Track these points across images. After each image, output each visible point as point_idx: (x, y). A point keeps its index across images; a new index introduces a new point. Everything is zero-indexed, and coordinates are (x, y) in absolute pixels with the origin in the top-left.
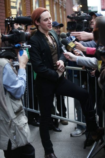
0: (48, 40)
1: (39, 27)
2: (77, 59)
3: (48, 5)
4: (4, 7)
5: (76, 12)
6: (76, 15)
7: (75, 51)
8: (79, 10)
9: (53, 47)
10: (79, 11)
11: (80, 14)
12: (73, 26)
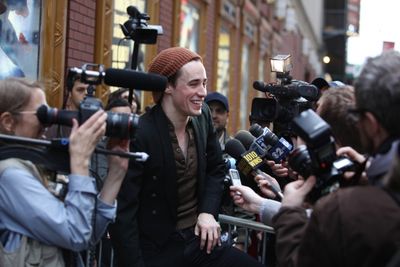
0: (176, 142)
1: (164, 99)
2: (262, 208)
3: (224, 48)
4: (93, 39)
5: (279, 75)
6: (279, 82)
7: (259, 176)
8: (287, 70)
9: (184, 163)
10: (288, 73)
11: (289, 82)
12: (266, 112)
